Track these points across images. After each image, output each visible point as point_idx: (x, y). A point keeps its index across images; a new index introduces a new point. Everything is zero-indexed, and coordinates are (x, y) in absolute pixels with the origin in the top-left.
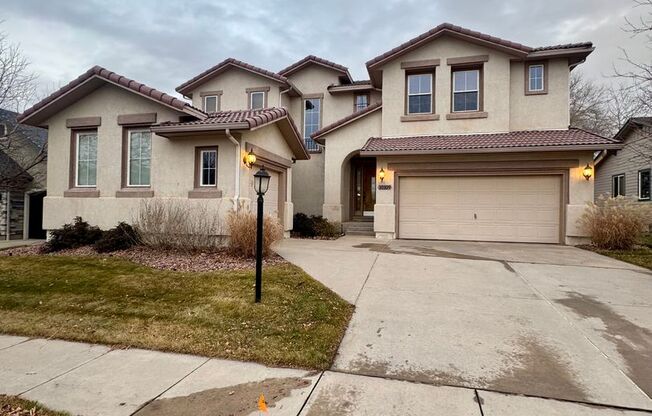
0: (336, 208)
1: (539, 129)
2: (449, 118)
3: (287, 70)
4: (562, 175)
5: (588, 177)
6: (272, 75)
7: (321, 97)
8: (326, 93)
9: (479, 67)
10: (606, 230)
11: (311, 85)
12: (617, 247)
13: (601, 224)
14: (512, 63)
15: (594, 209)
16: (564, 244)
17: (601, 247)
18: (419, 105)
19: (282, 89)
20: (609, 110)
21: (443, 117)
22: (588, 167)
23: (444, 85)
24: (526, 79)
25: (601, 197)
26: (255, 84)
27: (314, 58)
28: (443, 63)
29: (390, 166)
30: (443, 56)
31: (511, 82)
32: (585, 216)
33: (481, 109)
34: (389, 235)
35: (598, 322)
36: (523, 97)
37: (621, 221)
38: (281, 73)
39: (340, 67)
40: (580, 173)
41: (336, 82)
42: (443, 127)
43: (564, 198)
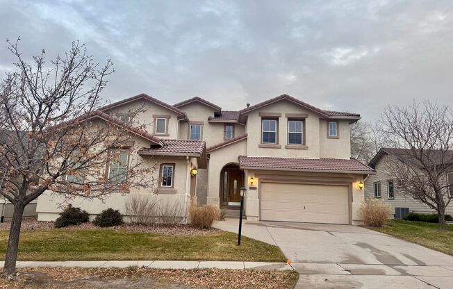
0: (216, 200)
1: (336, 158)
2: (287, 148)
3: (180, 104)
4: (349, 186)
5: (361, 188)
6: (170, 107)
7: (202, 124)
8: (206, 122)
9: (303, 120)
10: (371, 217)
11: (195, 115)
12: (376, 226)
13: (368, 213)
14: (320, 119)
15: (365, 205)
16: (351, 224)
17: (368, 225)
18: (269, 138)
19: (179, 118)
20: (370, 137)
21: (283, 147)
22: (361, 183)
23: (284, 129)
24: (328, 129)
25: (368, 199)
26: (160, 113)
27: (200, 99)
28: (283, 115)
29: (256, 175)
30: (284, 112)
31: (320, 130)
32: (361, 209)
33: (304, 144)
34: (256, 218)
35: (368, 249)
36: (326, 139)
37: (377, 212)
38: (175, 106)
39: (217, 107)
40: (357, 185)
41: (213, 116)
42: (283, 152)
43: (350, 199)
